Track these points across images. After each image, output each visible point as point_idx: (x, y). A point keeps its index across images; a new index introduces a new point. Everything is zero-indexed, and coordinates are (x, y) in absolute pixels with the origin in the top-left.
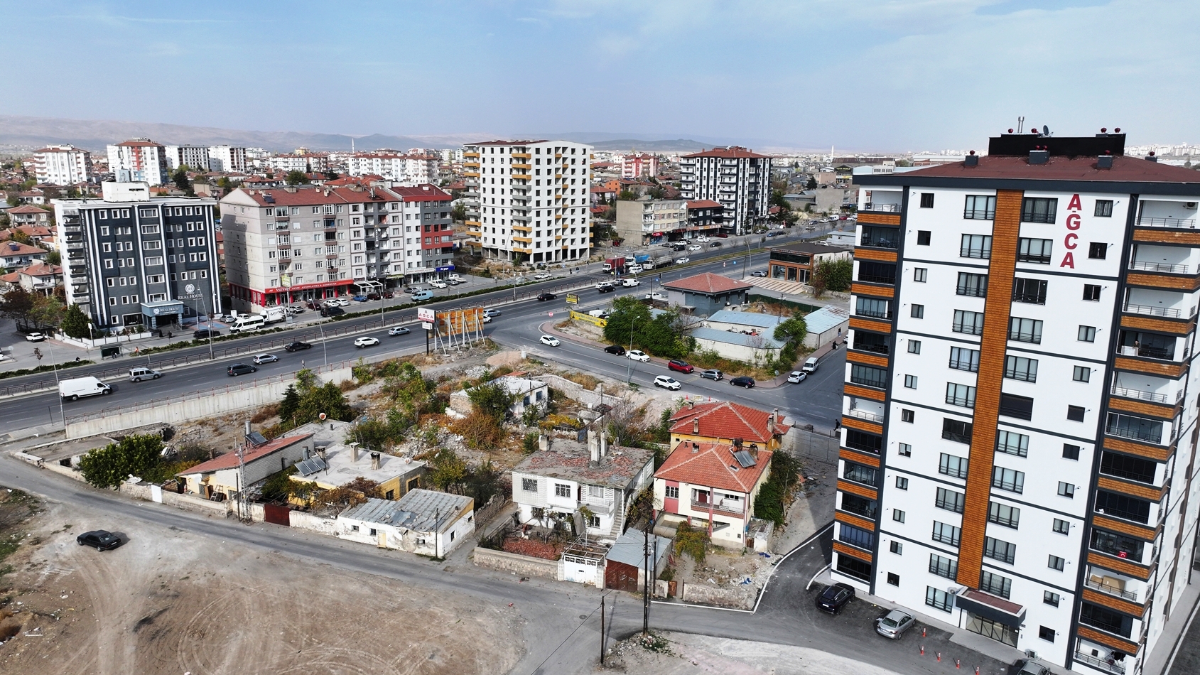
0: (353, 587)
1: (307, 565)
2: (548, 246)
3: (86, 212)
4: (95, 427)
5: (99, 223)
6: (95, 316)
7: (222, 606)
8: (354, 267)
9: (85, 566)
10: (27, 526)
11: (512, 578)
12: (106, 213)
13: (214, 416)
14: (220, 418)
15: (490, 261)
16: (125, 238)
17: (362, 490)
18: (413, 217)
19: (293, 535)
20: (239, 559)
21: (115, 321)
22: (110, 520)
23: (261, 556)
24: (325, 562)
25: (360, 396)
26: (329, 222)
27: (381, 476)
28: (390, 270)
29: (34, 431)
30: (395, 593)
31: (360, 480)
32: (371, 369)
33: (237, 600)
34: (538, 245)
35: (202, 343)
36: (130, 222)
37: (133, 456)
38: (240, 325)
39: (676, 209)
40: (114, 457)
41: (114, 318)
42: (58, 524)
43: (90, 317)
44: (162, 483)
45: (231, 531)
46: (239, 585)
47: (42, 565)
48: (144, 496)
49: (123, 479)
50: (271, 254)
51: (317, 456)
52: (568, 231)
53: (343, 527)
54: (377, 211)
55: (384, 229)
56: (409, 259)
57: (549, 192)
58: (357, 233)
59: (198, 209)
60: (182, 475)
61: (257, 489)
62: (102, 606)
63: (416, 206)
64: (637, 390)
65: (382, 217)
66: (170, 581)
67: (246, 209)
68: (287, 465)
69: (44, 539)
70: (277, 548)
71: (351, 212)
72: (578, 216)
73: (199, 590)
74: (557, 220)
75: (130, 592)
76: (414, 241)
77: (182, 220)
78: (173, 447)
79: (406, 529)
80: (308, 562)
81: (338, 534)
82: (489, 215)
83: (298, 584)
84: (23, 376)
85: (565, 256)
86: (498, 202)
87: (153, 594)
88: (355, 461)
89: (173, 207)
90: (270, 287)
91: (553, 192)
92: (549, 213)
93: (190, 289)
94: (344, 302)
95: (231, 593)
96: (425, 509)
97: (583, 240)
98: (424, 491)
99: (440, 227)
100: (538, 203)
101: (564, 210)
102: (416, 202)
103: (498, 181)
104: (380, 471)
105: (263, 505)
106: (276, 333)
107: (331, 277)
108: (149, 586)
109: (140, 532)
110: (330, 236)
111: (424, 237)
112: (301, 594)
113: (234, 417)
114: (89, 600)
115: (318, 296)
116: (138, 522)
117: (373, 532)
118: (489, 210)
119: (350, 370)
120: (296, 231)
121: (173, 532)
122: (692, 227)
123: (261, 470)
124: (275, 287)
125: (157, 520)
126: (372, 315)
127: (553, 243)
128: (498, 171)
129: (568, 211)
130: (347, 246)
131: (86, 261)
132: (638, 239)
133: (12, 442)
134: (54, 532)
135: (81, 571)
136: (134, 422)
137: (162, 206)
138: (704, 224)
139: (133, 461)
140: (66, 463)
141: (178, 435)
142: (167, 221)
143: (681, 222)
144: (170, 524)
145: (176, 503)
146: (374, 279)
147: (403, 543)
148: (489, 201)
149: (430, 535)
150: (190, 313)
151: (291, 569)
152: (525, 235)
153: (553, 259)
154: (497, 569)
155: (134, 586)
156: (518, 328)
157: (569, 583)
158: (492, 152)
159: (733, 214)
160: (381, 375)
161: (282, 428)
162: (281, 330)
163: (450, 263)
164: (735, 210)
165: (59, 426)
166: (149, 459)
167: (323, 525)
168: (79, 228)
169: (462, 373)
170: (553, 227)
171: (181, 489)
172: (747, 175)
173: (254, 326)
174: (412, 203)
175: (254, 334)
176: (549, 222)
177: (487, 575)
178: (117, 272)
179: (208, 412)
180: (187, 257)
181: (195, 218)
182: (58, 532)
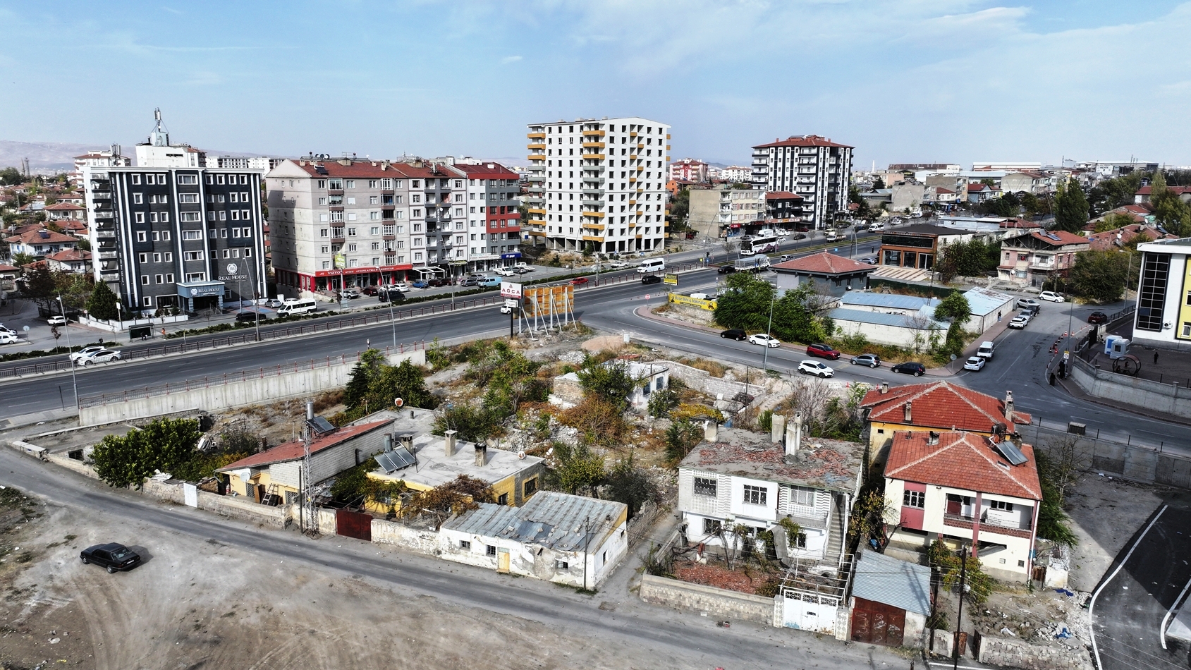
0: (474, 632)
1: (401, 597)
2: (622, 234)
3: (117, 176)
4: (116, 412)
5: (132, 189)
6: (125, 297)
7: (284, 659)
8: (413, 252)
9: (89, 594)
10: (16, 536)
11: (704, 622)
12: (139, 178)
13: (262, 403)
14: (270, 406)
15: (554, 251)
16: (160, 208)
17: (470, 492)
18: (477, 197)
19: (376, 554)
20: (304, 587)
21: (147, 303)
22: (127, 530)
23: (336, 584)
24: (428, 593)
25: (437, 383)
26: (387, 198)
27: (490, 475)
28: (452, 255)
29: (39, 416)
30: (537, 642)
31: (463, 479)
32: (447, 352)
33: (306, 649)
34: (611, 232)
35: (246, 326)
36: (166, 190)
37: (161, 445)
38: (289, 308)
39: (755, 199)
40: (136, 446)
41: (147, 300)
42: (56, 533)
43: (119, 296)
44: (198, 481)
45: (291, 547)
46: (307, 625)
47: (28, 592)
48: (174, 498)
49: (147, 475)
50: (323, 232)
51: (402, 448)
52: (643, 218)
53: (448, 543)
54: (439, 188)
55: (446, 209)
56: (472, 244)
57: (623, 174)
58: (417, 212)
59: (243, 178)
60: (223, 470)
61: (324, 489)
62: (109, 656)
63: (481, 185)
64: (778, 377)
65: (444, 196)
66: (207, 619)
67: (295, 182)
68: (361, 460)
69: (37, 554)
70: (358, 572)
71: (411, 187)
72: (653, 202)
73: (249, 633)
74: (631, 206)
75: (149, 634)
76: (478, 223)
77: (225, 190)
78: (211, 439)
79: (539, 547)
80: (402, 593)
81: (439, 552)
82: (555, 201)
83: (392, 626)
84: (37, 358)
85: (638, 246)
86: (566, 186)
87: (183, 638)
88: (452, 455)
89: (215, 174)
90: (321, 269)
91: (627, 174)
92: (623, 197)
93: (232, 268)
94: (404, 287)
95: (296, 638)
96: (562, 519)
97: (658, 229)
98: (554, 495)
99: (506, 209)
100: (611, 186)
101: (639, 195)
102: (481, 180)
103: (566, 163)
104: (487, 468)
105: (335, 511)
106: (330, 316)
107: (388, 261)
108: (177, 626)
109: (167, 546)
110: (388, 214)
111: (489, 220)
112: (398, 642)
113: (287, 406)
114: (89, 647)
115: (374, 283)
116: (165, 533)
117: (491, 550)
118: (555, 196)
119: (423, 353)
120: (351, 206)
121: (211, 548)
122: (771, 219)
123: (331, 463)
124: (327, 269)
125: (191, 531)
126: (436, 301)
127: (627, 231)
128: (566, 152)
129: (643, 196)
130: (406, 226)
131: (116, 233)
132: (715, 231)
133: (10, 429)
134: (52, 545)
135: (82, 602)
136: (164, 407)
137: (203, 172)
138: (783, 217)
139: (160, 452)
140: (76, 455)
141: (218, 425)
142: (209, 190)
143: (759, 214)
144: (208, 535)
145: (216, 508)
146: (436, 265)
147: (534, 567)
148: (555, 186)
149: (576, 556)
150: (231, 296)
151: (379, 603)
152: (596, 222)
153: (626, 250)
154: (678, 608)
155: (156, 625)
156: (610, 313)
157: (792, 631)
158: (560, 131)
159: (812, 208)
160: (461, 359)
161: (348, 417)
162: (336, 314)
163: (516, 250)
164: (815, 203)
165: (71, 411)
166: (181, 450)
167: (418, 540)
168: (109, 196)
169: (555, 360)
170: (627, 213)
171: (222, 490)
172: (827, 165)
173: (305, 309)
174: (477, 181)
175: (305, 317)
176: (623, 208)
177: (663, 616)
178: (151, 247)
179: (254, 398)
180: (230, 232)
181: (239, 188)
182: (55, 545)
